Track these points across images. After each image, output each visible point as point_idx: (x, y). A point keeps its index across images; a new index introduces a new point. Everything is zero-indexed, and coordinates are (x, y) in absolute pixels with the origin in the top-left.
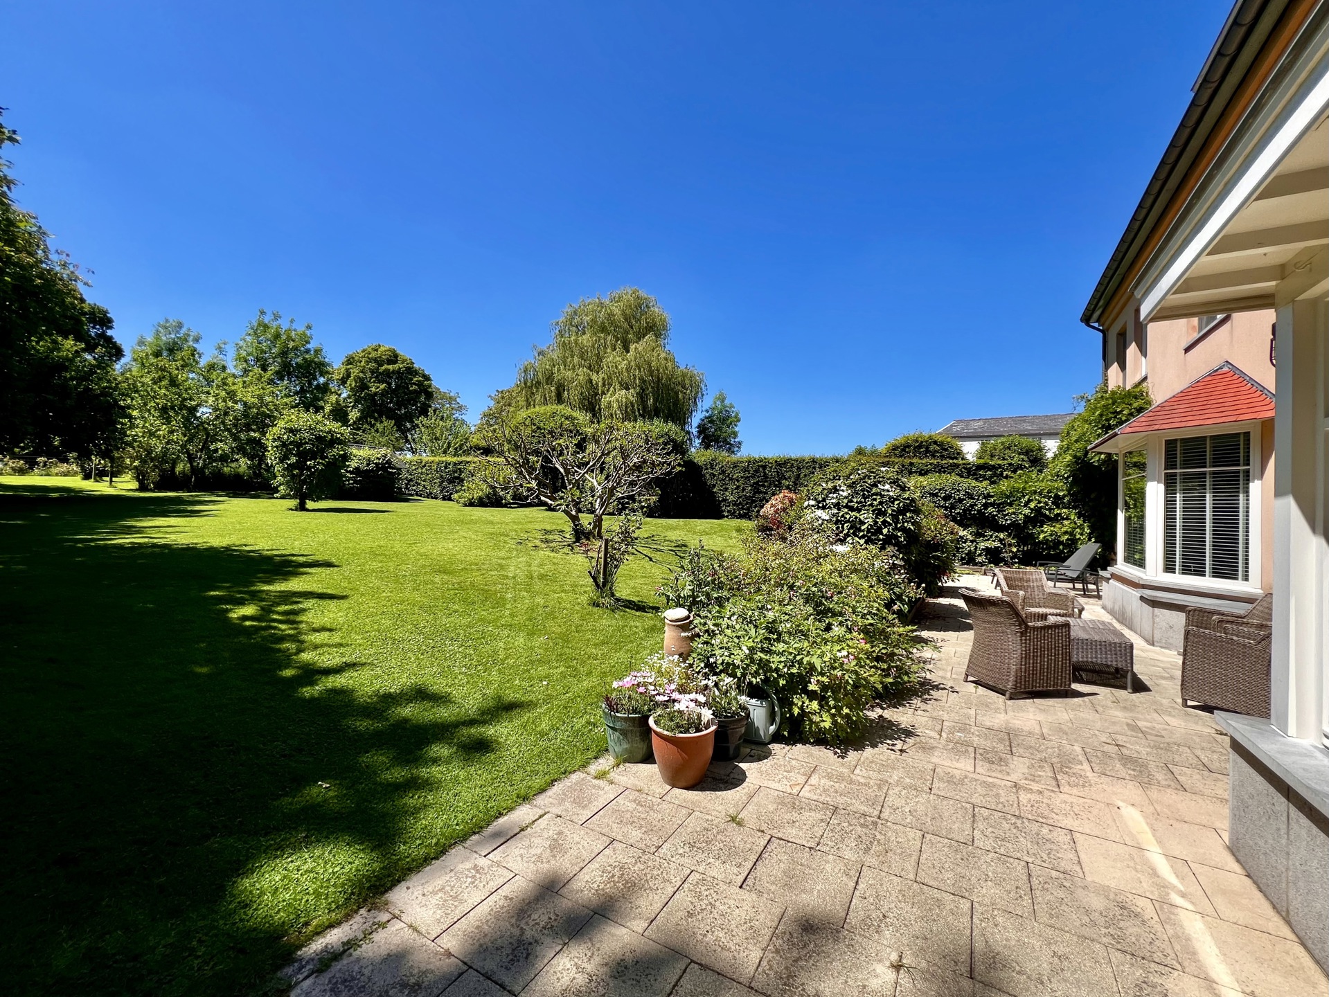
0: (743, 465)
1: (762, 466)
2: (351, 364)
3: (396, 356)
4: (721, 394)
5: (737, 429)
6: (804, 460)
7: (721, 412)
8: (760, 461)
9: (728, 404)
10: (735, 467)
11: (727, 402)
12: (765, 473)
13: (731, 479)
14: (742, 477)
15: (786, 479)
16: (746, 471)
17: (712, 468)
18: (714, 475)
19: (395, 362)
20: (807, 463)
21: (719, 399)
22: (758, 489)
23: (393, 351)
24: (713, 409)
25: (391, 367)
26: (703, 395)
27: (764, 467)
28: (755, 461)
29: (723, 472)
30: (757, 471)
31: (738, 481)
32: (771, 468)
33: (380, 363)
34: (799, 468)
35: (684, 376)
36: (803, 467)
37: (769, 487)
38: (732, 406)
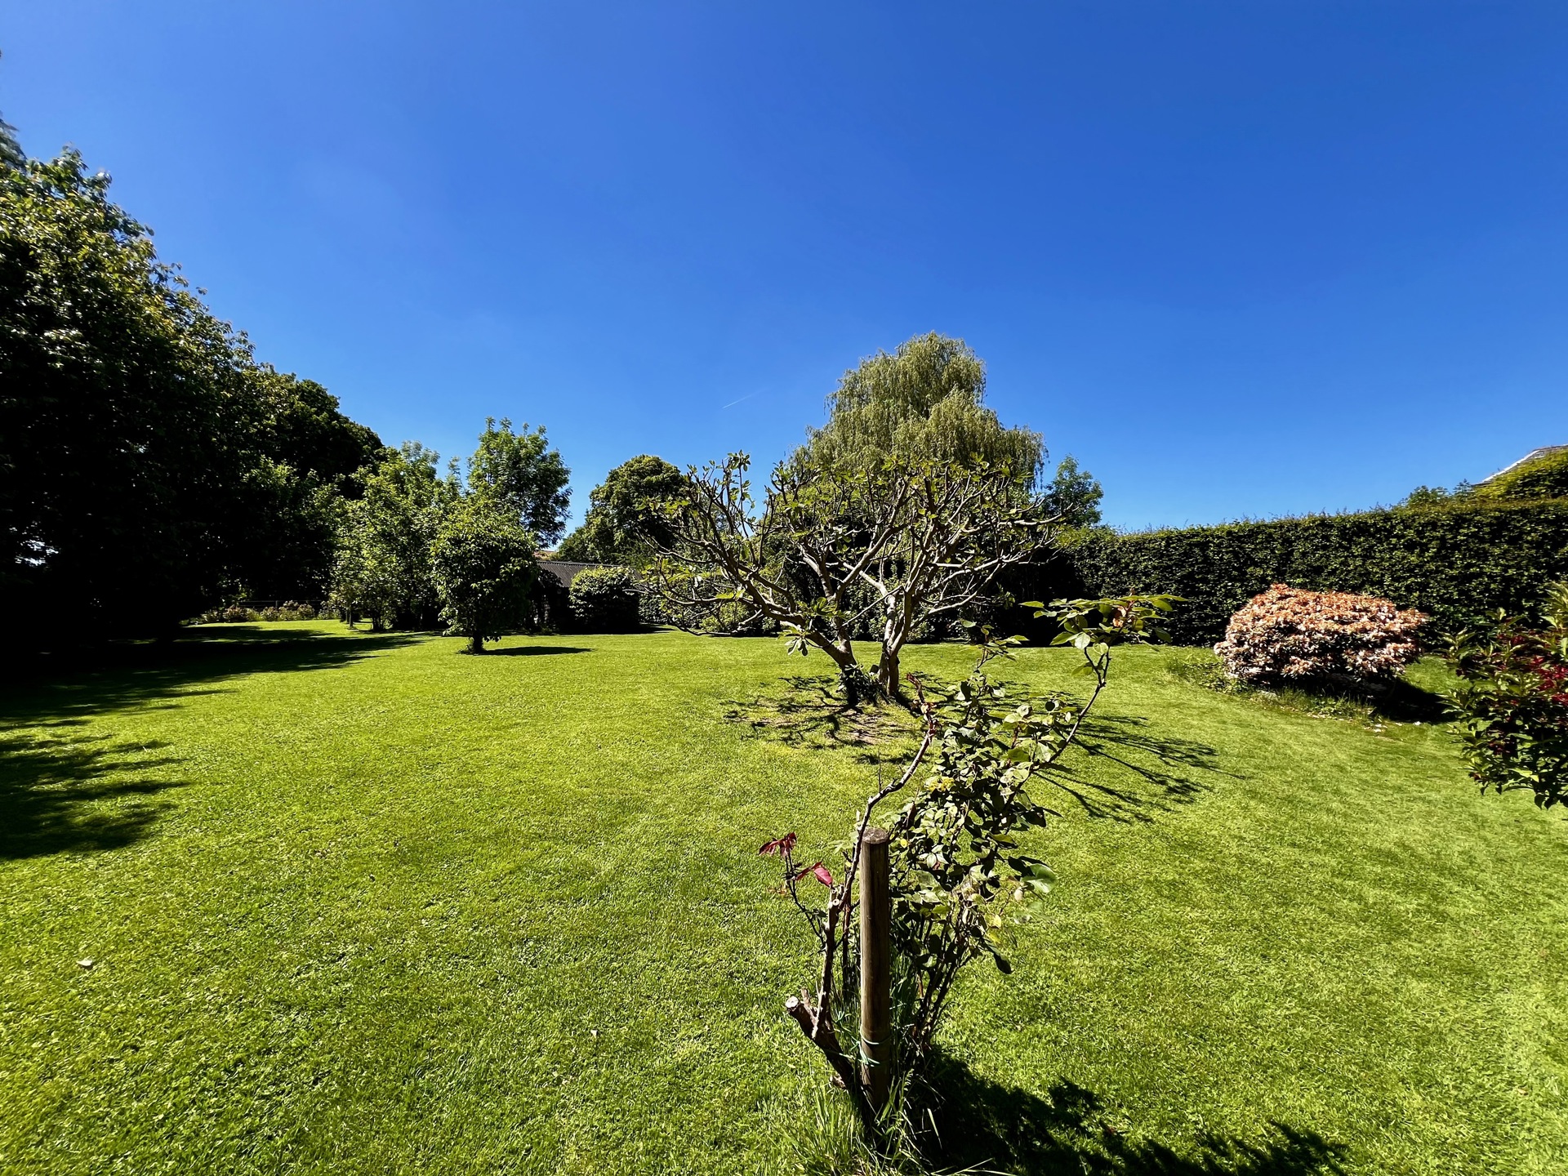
0: (1156, 545)
1: (1198, 545)
2: (615, 479)
3: (660, 465)
4: (1069, 460)
5: (1097, 508)
6: (1297, 525)
7: (1072, 487)
8: (1194, 536)
9: (1081, 474)
10: (1140, 550)
11: (1079, 472)
12: (1206, 557)
13: (1133, 573)
14: (1155, 568)
15: (1256, 565)
16: (1162, 555)
17: (1092, 556)
18: (1098, 569)
19: (658, 472)
20: (1306, 530)
21: (1066, 468)
22: (1193, 587)
23: (657, 460)
24: (1058, 483)
25: (654, 478)
26: (1042, 465)
27: (1204, 546)
28: (1181, 537)
29: (1116, 561)
30: (1187, 554)
31: (1147, 575)
32: (1218, 546)
33: (641, 474)
34: (1287, 542)
35: (1012, 439)
36: (1298, 538)
37: (1216, 582)
38: (1087, 476)
